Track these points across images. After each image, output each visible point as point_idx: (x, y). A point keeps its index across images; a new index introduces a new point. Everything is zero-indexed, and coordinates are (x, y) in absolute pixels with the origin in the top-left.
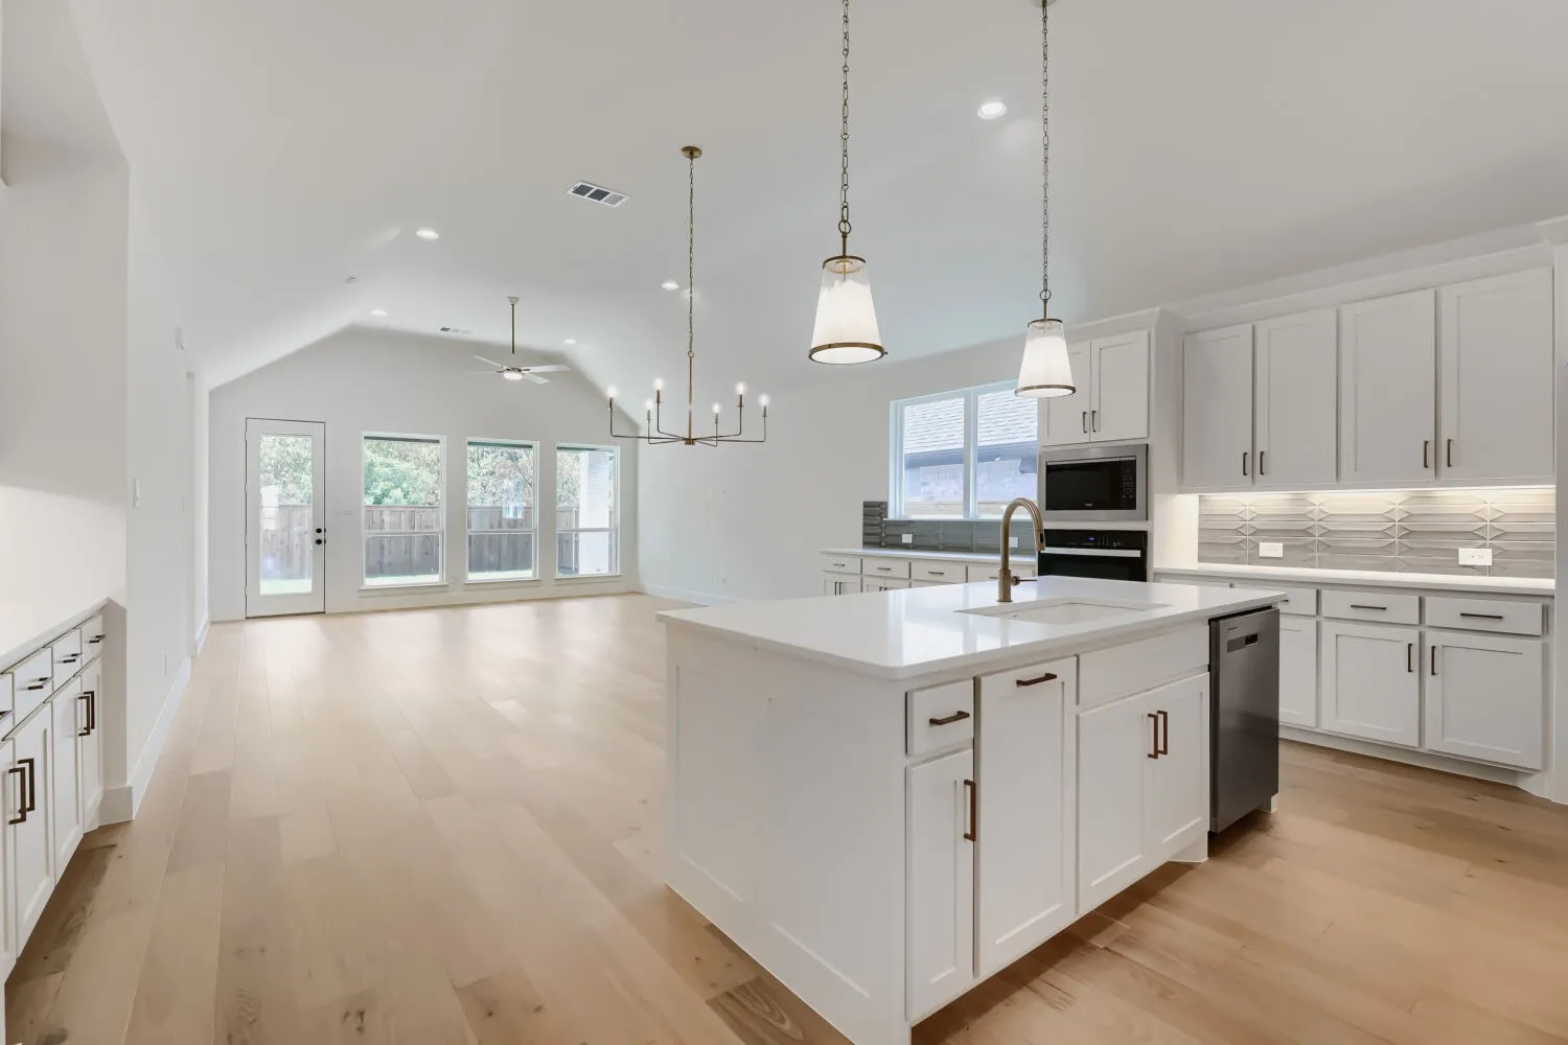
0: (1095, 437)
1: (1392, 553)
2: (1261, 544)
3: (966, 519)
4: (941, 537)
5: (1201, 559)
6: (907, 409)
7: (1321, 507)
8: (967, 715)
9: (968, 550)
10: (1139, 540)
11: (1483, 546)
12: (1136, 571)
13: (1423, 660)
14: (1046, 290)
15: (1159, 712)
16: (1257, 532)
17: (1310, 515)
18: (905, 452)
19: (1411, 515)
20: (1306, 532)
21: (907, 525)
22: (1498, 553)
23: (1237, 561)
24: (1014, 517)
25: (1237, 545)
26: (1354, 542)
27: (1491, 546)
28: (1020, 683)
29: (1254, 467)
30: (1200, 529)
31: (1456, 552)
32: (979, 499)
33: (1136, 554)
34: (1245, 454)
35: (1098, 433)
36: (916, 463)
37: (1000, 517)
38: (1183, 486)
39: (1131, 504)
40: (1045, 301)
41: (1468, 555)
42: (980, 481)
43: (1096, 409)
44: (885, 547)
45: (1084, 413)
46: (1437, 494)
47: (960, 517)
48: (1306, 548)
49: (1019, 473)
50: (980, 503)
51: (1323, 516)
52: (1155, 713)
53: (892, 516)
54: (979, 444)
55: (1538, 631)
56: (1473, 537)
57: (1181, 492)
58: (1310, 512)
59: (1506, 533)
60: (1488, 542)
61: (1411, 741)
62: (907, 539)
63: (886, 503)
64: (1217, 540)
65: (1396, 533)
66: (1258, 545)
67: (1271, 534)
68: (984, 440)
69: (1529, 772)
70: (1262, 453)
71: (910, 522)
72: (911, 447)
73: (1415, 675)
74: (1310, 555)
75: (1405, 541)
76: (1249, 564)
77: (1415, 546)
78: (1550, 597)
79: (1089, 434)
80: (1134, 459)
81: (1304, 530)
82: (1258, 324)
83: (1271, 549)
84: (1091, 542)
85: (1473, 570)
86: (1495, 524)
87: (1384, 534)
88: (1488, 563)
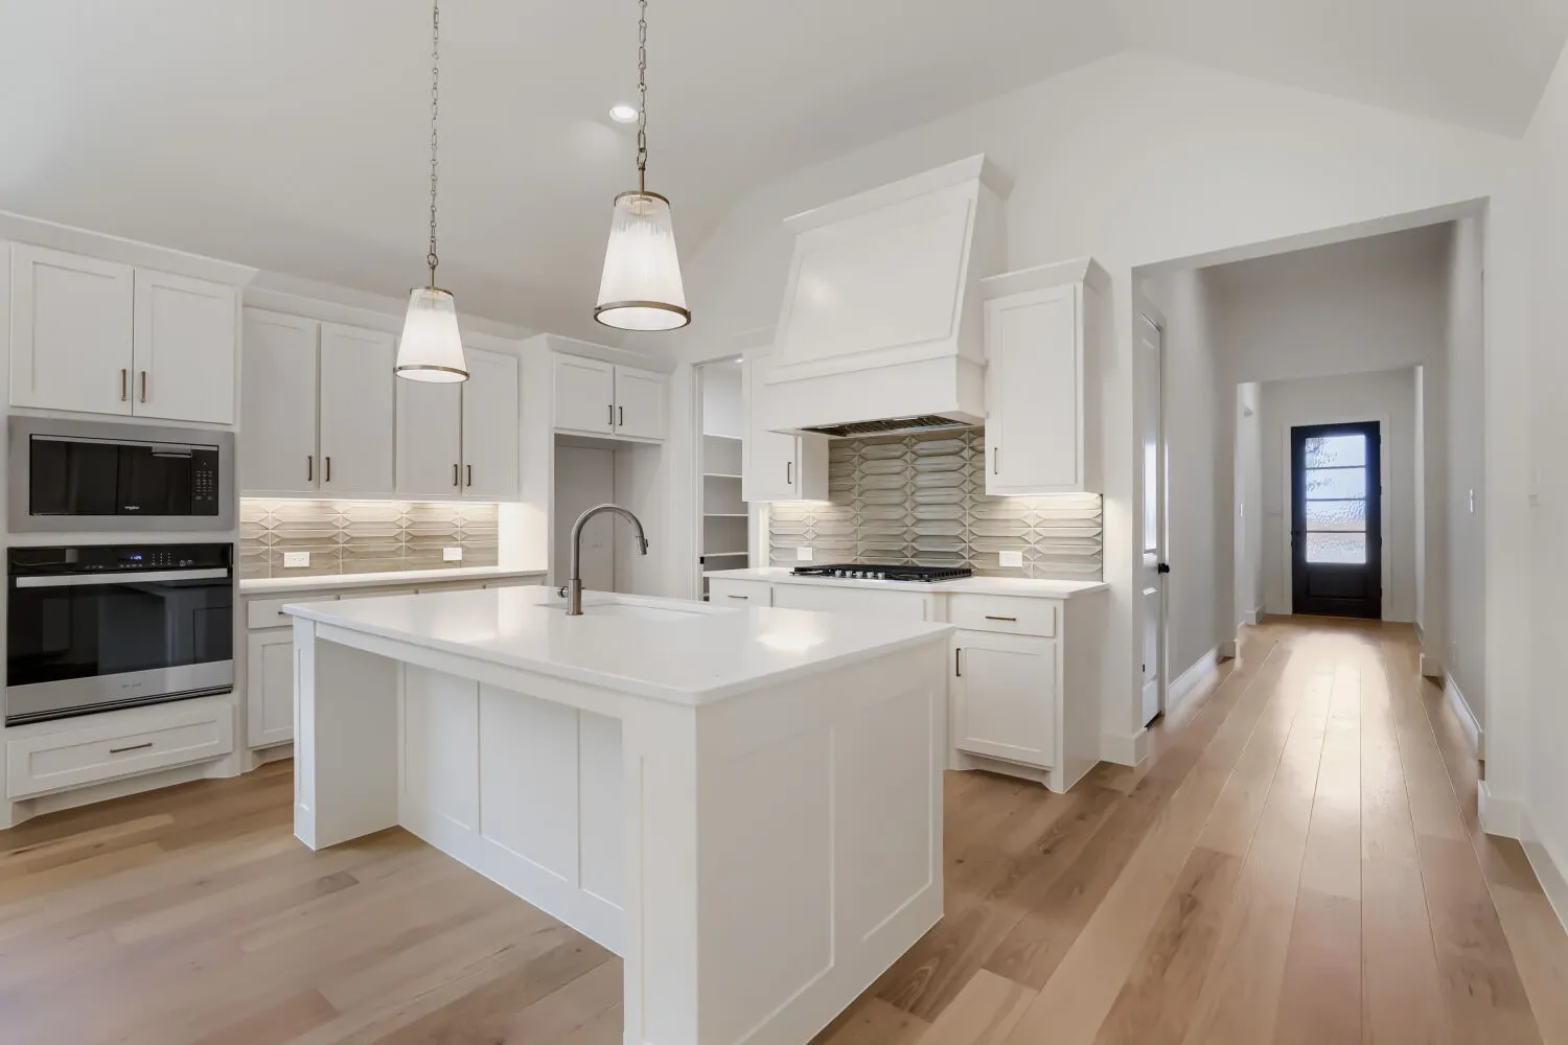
1: (400, 555)
2: (286, 554)
7: (345, 515)
11: (457, 546)
16: (283, 541)
17: (335, 523)
19: (415, 523)
20: (331, 540)
22: (466, 550)
23: (258, 574)
25: (258, 558)
26: (373, 547)
27: (461, 546)
31: (441, 552)
34: (311, 457)
35: (147, 404)
39: (211, 509)
41: (452, 553)
43: (149, 371)
45: (123, 371)
46: (429, 506)
48: (332, 555)
51: (347, 523)
56: (450, 539)
58: (336, 520)
60: (460, 542)
65: (403, 538)
66: (283, 555)
67: (297, 543)
70: (327, 459)
74: (335, 562)
75: (410, 544)
76: (272, 577)
77: (417, 548)
78: (546, 575)
79: (129, 403)
80: (216, 449)
81: (330, 538)
82: (324, 324)
83: (297, 558)
84: (138, 562)
85: (451, 564)
86: (463, 529)
87: (396, 539)
88: (460, 558)
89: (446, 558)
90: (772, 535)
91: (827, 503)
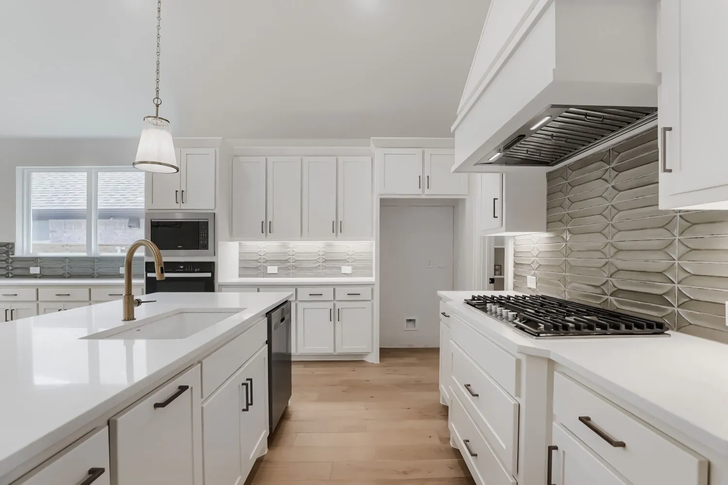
0: (183, 206)
1: (320, 270)
2: (268, 267)
3: (90, 256)
4: (67, 268)
5: (240, 276)
6: (34, 175)
7: (293, 249)
8: (102, 471)
9: (91, 276)
10: (210, 267)
11: (349, 265)
12: (208, 285)
13: (335, 315)
14: (158, 98)
15: (247, 380)
16: (266, 261)
17: (288, 253)
18: (32, 208)
19: (326, 253)
21: (35, 261)
22: (354, 268)
23: (257, 276)
24: (136, 254)
25: (257, 268)
26: (306, 265)
27: (351, 265)
28: (157, 406)
29: (266, 229)
30: (240, 260)
31: (340, 268)
32: (99, 243)
33: (209, 275)
34: (263, 222)
35: (185, 204)
36: (43, 216)
37: (125, 254)
38: (232, 236)
39: (206, 247)
40: (157, 106)
41: (346, 269)
42: (99, 231)
43: (184, 190)
44: (11, 277)
45: (177, 191)
46: (335, 244)
47: (84, 254)
48: (287, 268)
49: (127, 227)
50: (100, 245)
51: (293, 253)
52: (245, 382)
53: (18, 253)
54: (99, 208)
55: (370, 299)
56: (345, 261)
57: (231, 240)
58: (289, 251)
59: (356, 260)
60: (350, 264)
61: (331, 351)
62: (34, 270)
63: (13, 245)
64: (249, 266)
65: (321, 261)
66: (267, 268)
67: (273, 262)
68: (103, 204)
69: (366, 354)
70: (270, 222)
71: (37, 258)
72: (38, 203)
73: (332, 322)
74: (289, 272)
75: (323, 264)
76: (263, 277)
77: (326, 266)
78: (374, 284)
79: (179, 204)
80: (207, 220)
81: (286, 260)
82: (268, 158)
83: (273, 269)
84: (181, 269)
85: (346, 275)
86: (352, 256)
87: (317, 261)
88: (350, 272)
89: (343, 272)
90: (516, 264)
91: (545, 235)
